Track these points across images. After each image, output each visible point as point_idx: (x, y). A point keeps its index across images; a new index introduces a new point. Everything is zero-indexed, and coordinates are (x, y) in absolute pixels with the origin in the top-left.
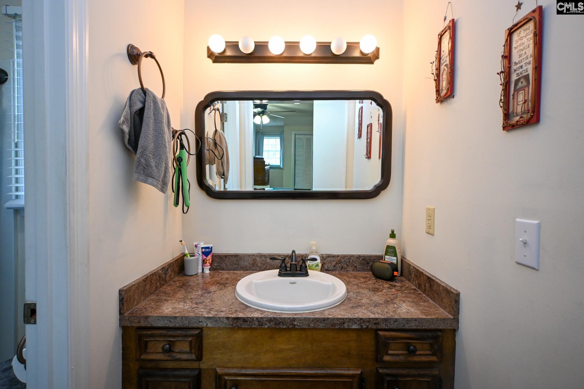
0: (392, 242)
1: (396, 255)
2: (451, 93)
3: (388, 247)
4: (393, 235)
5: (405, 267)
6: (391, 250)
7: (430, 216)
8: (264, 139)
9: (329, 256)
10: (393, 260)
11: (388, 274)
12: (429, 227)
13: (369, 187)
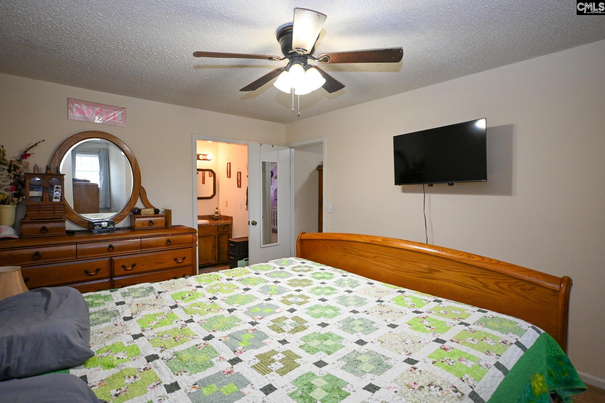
0: (217, 210)
1: (218, 214)
2: (230, 177)
3: (216, 212)
4: (217, 209)
5: (221, 216)
6: (217, 213)
7: (227, 202)
8: (76, 157)
9: (199, 216)
10: (218, 215)
11: (217, 218)
12: (226, 205)
13: (210, 196)
